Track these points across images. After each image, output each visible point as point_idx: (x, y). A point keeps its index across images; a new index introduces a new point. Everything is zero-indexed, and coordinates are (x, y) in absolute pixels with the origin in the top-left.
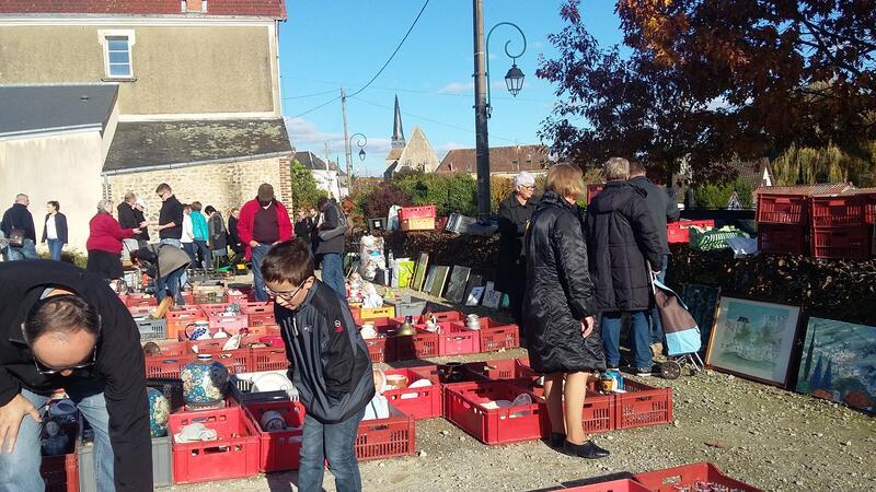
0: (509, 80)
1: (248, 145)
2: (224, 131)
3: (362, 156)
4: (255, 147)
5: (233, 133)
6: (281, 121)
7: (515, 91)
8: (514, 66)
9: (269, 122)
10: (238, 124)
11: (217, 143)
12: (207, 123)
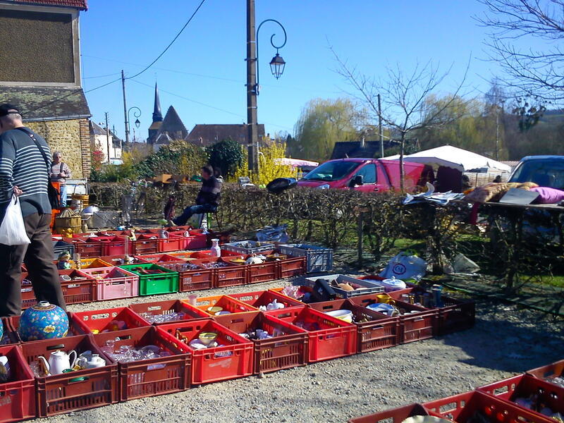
0: (273, 66)
1: (54, 108)
2: (33, 97)
3: (138, 124)
4: (59, 111)
5: (40, 99)
6: (81, 91)
7: (278, 75)
8: (277, 55)
9: (71, 91)
10: (44, 91)
11: (27, 105)
12: (18, 89)
